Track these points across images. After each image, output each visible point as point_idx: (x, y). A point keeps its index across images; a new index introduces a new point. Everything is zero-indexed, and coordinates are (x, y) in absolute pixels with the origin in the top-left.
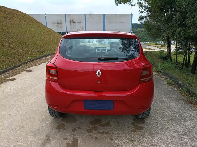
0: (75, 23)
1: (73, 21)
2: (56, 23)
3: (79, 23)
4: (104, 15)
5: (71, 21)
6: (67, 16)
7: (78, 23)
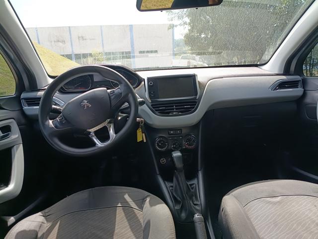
0: (86, 39)
1: (82, 37)
2: (55, 41)
3: (93, 39)
4: (131, 26)
5: (79, 37)
6: (72, 29)
7: (91, 39)
